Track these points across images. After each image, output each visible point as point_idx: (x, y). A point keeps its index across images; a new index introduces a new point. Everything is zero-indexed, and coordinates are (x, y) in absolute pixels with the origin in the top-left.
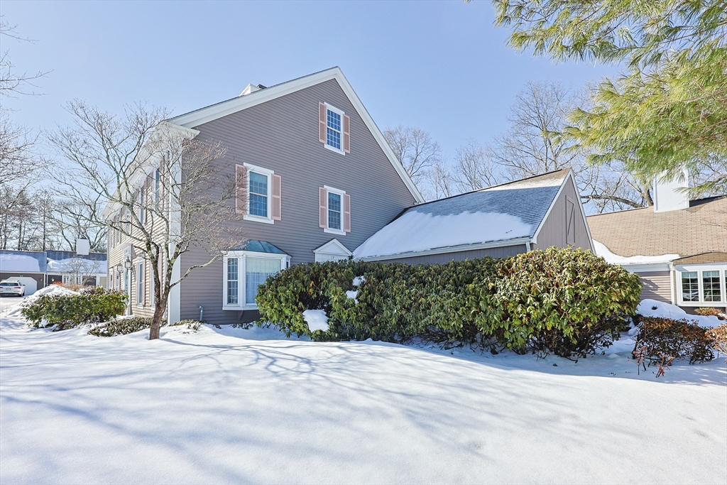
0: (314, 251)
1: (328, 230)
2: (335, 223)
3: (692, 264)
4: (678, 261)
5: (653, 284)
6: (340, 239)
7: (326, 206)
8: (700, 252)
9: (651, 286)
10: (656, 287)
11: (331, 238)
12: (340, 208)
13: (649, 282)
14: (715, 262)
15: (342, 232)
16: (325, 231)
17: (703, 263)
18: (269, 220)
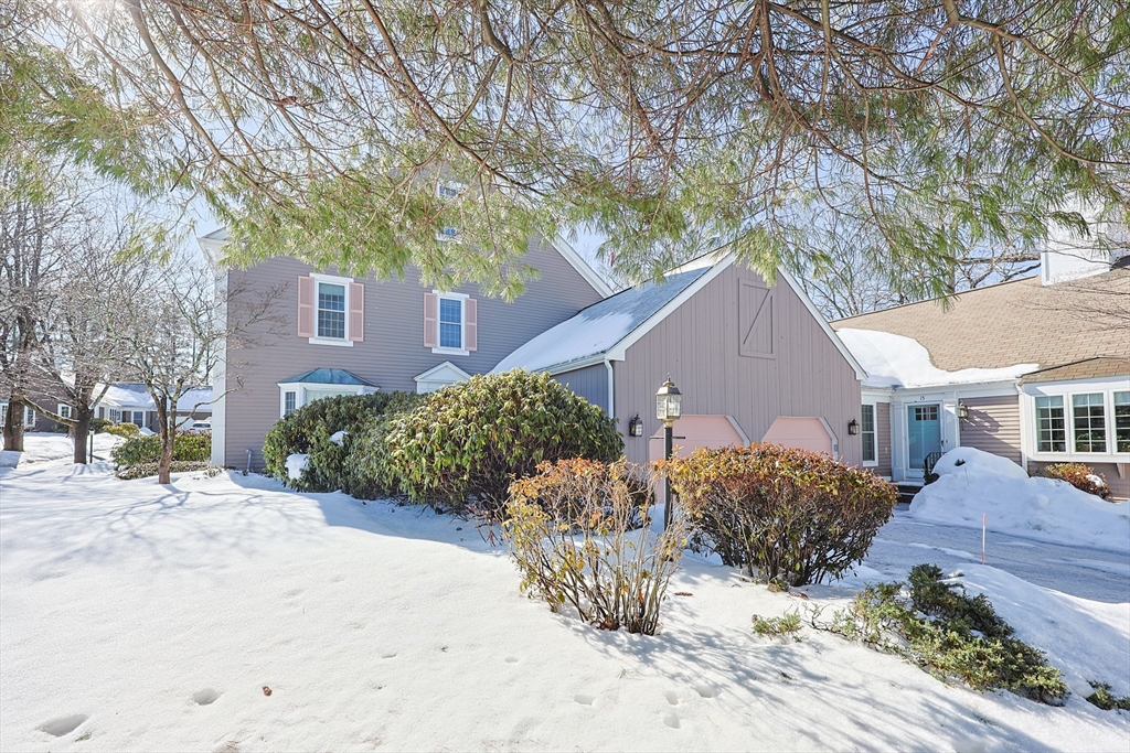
0: (416, 379)
1: (438, 350)
2: (451, 339)
3: (1054, 381)
4: (1031, 377)
5: (990, 420)
6: (455, 361)
7: (435, 317)
8: (1080, 358)
9: (986, 424)
10: (996, 426)
11: (440, 360)
12: (460, 318)
13: (984, 416)
14: (1095, 376)
15: (463, 351)
16: (434, 351)
17: (1074, 379)
18: (347, 342)
